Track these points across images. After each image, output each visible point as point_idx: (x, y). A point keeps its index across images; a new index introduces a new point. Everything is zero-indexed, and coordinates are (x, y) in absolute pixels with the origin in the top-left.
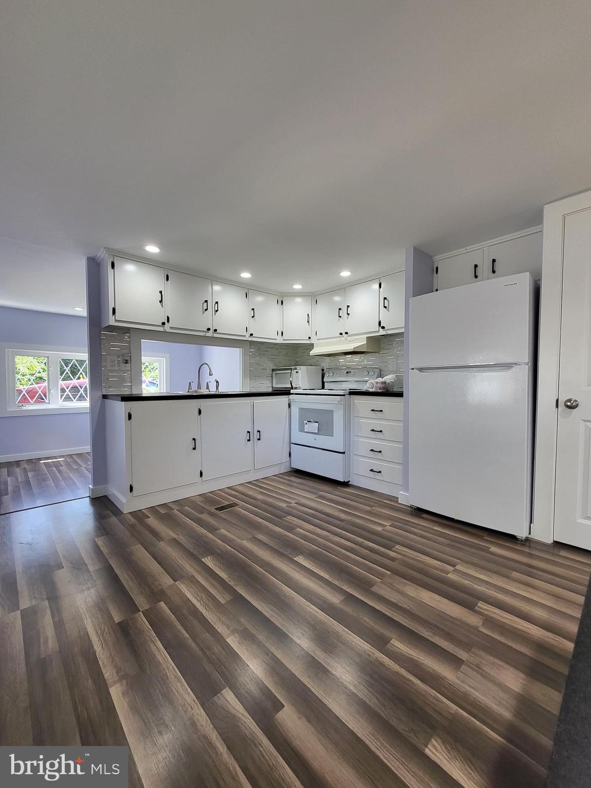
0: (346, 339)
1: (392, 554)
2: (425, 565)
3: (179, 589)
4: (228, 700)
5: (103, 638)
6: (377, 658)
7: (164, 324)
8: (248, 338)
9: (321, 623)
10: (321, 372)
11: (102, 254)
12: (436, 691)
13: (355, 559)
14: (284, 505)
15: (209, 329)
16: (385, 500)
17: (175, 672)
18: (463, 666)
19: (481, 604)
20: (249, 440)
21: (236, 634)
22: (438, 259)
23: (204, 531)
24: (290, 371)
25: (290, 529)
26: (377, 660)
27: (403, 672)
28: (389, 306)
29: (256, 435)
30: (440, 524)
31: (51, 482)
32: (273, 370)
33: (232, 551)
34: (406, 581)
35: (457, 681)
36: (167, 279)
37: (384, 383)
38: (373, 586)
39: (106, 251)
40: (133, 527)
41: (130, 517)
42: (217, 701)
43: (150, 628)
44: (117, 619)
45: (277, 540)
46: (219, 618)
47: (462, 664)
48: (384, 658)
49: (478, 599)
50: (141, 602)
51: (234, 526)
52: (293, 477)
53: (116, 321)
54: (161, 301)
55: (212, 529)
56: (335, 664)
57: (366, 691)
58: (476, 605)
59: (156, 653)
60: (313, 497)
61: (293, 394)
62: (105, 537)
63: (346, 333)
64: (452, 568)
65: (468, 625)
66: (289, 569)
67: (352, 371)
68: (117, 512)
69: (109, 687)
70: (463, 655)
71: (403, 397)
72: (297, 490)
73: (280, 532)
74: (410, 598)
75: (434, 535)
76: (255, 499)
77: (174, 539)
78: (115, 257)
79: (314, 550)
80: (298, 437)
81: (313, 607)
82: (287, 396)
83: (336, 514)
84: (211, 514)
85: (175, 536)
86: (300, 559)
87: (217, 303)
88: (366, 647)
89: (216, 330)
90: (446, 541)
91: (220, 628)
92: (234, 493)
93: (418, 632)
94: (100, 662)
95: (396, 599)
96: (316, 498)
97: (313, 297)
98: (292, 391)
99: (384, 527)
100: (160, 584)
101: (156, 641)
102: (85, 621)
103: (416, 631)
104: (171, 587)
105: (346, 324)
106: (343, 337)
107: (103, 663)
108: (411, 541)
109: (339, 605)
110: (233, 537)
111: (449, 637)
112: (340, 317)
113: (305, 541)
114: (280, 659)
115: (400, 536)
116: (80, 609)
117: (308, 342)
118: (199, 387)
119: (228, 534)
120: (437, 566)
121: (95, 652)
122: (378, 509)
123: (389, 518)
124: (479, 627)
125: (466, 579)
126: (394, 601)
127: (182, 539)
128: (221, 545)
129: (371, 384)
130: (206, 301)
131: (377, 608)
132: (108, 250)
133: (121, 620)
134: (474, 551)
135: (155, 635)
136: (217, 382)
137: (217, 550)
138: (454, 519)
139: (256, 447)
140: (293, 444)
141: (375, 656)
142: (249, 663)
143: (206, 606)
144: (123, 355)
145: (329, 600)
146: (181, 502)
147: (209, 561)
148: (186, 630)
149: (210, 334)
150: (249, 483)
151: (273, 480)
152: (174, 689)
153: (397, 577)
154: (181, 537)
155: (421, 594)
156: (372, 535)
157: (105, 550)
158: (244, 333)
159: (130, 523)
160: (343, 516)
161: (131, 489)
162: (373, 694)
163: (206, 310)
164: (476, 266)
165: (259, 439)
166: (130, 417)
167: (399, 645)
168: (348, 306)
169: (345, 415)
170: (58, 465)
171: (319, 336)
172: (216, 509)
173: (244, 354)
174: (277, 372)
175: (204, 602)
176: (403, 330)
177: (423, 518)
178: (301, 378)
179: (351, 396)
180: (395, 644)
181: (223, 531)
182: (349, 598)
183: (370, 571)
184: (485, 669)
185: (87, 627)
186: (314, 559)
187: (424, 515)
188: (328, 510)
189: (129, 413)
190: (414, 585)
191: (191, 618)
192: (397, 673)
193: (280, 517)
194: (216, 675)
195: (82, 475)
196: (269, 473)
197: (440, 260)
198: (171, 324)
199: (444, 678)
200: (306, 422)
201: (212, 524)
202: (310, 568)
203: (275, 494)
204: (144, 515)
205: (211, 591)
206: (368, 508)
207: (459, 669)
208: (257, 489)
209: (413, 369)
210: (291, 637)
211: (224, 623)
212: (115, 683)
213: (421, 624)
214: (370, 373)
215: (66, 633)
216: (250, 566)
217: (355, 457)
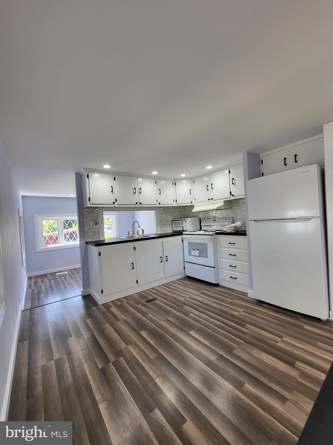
0: (212, 202)
1: (245, 330)
2: (264, 337)
3: (129, 349)
4: (158, 415)
5: (94, 377)
6: (237, 394)
7: (114, 203)
8: (158, 205)
9: (206, 372)
10: (199, 220)
11: (82, 171)
12: (271, 417)
13: (223, 333)
14: (182, 299)
15: (137, 203)
16: (240, 295)
17: (130, 397)
18: (288, 402)
19: (298, 363)
20: (161, 262)
21: (160, 377)
22: (262, 156)
23: (140, 315)
24: (182, 221)
25: (186, 314)
26: (237, 396)
27: (252, 404)
28: (235, 183)
29: (165, 259)
30: (274, 311)
31: (62, 286)
32: (172, 221)
33: (155, 327)
34: (253, 347)
35: (284, 412)
36: (115, 180)
37: (236, 227)
38: (234, 350)
39: (85, 170)
40: (104, 313)
41: (102, 307)
42: (152, 416)
43: (117, 372)
44: (100, 366)
45: (179, 321)
46: (151, 367)
47: (287, 401)
48: (241, 395)
49: (296, 359)
50: (111, 357)
51: (156, 312)
52: (187, 281)
53: (91, 204)
54: (112, 192)
55: (145, 314)
56: (214, 397)
57: (232, 415)
58: (295, 363)
59: (120, 387)
60: (198, 293)
61: (184, 234)
62: (91, 319)
63: (212, 199)
64: (280, 339)
65: (291, 376)
66: (186, 339)
67: (217, 220)
68: (96, 304)
69: (98, 404)
70: (287, 394)
71: (246, 235)
72: (189, 289)
73: (181, 316)
74: (256, 358)
75: (269, 317)
76: (166, 295)
77: (125, 320)
78: (89, 172)
79: (200, 327)
80: (188, 258)
81: (200, 362)
82: (181, 236)
83: (212, 304)
84: (144, 305)
85: (125, 318)
86: (192, 333)
87: (140, 188)
88: (230, 387)
89: (140, 203)
90: (277, 322)
91: (152, 374)
92: (155, 291)
93: (260, 380)
94: (93, 390)
95: (247, 359)
96: (200, 294)
97: (192, 180)
98: (183, 233)
99: (239, 312)
100: (120, 347)
101: (120, 380)
102: (85, 367)
103: (259, 379)
104: (126, 348)
105: (211, 194)
106: (210, 201)
107: (95, 391)
108: (255, 321)
109: (215, 362)
110: (155, 318)
111: (279, 383)
112: (208, 190)
113: (195, 321)
114: (184, 393)
115: (249, 318)
116: (82, 360)
117: (191, 204)
118: (134, 234)
119: (153, 317)
120: (272, 338)
121: (90, 385)
122: (236, 301)
123: (242, 307)
124: (297, 378)
125: (289, 347)
126: (246, 359)
127: (129, 320)
128: (150, 324)
129: (228, 227)
130: (135, 188)
131: (237, 364)
132: (85, 169)
133: (102, 367)
134: (295, 328)
135: (119, 376)
136: (143, 230)
137: (148, 327)
138: (281, 307)
139: (166, 265)
140: (186, 262)
141: (236, 393)
142: (167, 394)
143: (144, 360)
144: (95, 220)
145: (209, 358)
146: (128, 298)
147: (143, 333)
148: (135, 375)
149: (138, 205)
150: (163, 285)
151: (176, 283)
152: (130, 407)
153: (248, 345)
154: (128, 319)
155: (261, 355)
156: (233, 318)
157: (91, 327)
158: (156, 203)
159: (103, 311)
160: (216, 306)
161: (102, 292)
162: (235, 417)
163: (135, 193)
164: (285, 159)
165: (167, 261)
166: (100, 254)
167: (249, 387)
168: (212, 184)
169: (214, 246)
170: (64, 276)
171: (196, 201)
172: (146, 302)
173: (156, 213)
174: (175, 222)
175: (142, 358)
176: (244, 197)
177: (263, 306)
178: (188, 225)
179: (217, 235)
180: (247, 386)
181: (150, 315)
182: (221, 357)
183: (232, 340)
184: (300, 404)
185: (86, 370)
186: (200, 333)
187: (263, 305)
188: (207, 302)
189: (99, 252)
190: (258, 350)
191: (136, 367)
192: (249, 404)
193: (181, 307)
194: (151, 401)
195: (77, 282)
196: (174, 279)
197: (264, 156)
198: (118, 202)
199: (276, 409)
200: (192, 250)
201: (144, 311)
202: (198, 339)
203: (177, 292)
204: (109, 305)
205: (146, 351)
206: (230, 300)
207: (285, 403)
208: (167, 289)
209: (251, 220)
210: (189, 379)
211: (153, 371)
212: (101, 402)
213: (262, 374)
214: (227, 221)
215: (76, 374)
216: (165, 337)
217: (221, 270)
